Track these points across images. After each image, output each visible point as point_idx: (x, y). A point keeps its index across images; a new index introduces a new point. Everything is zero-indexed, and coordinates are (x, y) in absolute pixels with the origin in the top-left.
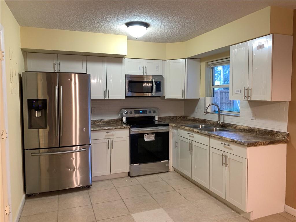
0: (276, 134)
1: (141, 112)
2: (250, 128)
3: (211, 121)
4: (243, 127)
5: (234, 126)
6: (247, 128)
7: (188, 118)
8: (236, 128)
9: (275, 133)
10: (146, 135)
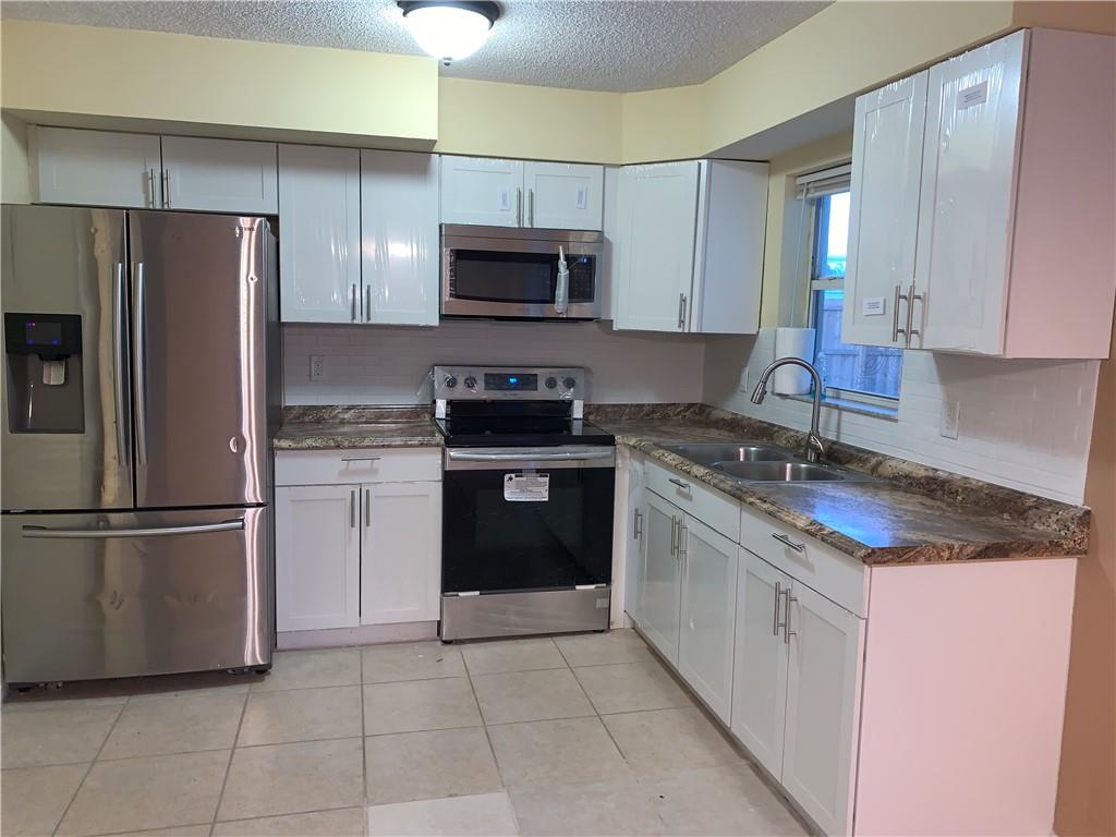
0: (1034, 510)
1: (512, 380)
2: (931, 474)
3: (791, 430)
4: (906, 468)
5: (874, 461)
6: (922, 473)
7: (717, 414)
8: (880, 469)
9: (1030, 508)
10: (511, 479)
